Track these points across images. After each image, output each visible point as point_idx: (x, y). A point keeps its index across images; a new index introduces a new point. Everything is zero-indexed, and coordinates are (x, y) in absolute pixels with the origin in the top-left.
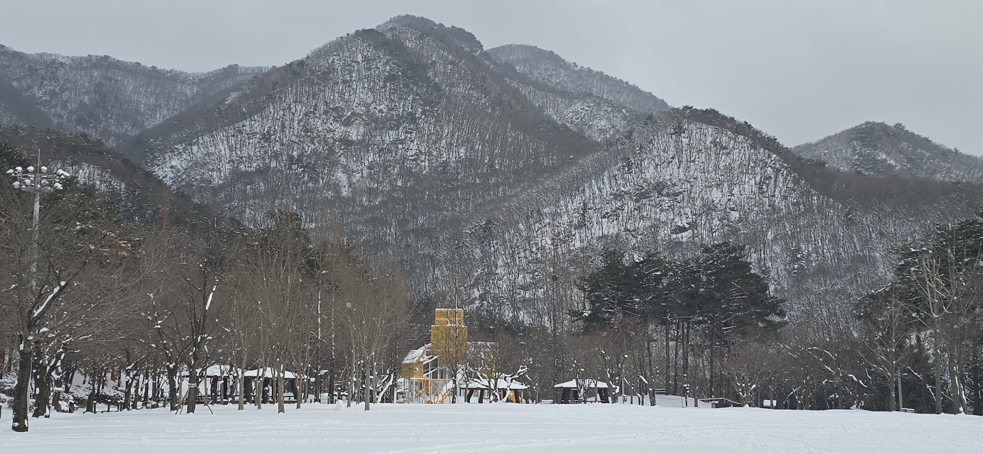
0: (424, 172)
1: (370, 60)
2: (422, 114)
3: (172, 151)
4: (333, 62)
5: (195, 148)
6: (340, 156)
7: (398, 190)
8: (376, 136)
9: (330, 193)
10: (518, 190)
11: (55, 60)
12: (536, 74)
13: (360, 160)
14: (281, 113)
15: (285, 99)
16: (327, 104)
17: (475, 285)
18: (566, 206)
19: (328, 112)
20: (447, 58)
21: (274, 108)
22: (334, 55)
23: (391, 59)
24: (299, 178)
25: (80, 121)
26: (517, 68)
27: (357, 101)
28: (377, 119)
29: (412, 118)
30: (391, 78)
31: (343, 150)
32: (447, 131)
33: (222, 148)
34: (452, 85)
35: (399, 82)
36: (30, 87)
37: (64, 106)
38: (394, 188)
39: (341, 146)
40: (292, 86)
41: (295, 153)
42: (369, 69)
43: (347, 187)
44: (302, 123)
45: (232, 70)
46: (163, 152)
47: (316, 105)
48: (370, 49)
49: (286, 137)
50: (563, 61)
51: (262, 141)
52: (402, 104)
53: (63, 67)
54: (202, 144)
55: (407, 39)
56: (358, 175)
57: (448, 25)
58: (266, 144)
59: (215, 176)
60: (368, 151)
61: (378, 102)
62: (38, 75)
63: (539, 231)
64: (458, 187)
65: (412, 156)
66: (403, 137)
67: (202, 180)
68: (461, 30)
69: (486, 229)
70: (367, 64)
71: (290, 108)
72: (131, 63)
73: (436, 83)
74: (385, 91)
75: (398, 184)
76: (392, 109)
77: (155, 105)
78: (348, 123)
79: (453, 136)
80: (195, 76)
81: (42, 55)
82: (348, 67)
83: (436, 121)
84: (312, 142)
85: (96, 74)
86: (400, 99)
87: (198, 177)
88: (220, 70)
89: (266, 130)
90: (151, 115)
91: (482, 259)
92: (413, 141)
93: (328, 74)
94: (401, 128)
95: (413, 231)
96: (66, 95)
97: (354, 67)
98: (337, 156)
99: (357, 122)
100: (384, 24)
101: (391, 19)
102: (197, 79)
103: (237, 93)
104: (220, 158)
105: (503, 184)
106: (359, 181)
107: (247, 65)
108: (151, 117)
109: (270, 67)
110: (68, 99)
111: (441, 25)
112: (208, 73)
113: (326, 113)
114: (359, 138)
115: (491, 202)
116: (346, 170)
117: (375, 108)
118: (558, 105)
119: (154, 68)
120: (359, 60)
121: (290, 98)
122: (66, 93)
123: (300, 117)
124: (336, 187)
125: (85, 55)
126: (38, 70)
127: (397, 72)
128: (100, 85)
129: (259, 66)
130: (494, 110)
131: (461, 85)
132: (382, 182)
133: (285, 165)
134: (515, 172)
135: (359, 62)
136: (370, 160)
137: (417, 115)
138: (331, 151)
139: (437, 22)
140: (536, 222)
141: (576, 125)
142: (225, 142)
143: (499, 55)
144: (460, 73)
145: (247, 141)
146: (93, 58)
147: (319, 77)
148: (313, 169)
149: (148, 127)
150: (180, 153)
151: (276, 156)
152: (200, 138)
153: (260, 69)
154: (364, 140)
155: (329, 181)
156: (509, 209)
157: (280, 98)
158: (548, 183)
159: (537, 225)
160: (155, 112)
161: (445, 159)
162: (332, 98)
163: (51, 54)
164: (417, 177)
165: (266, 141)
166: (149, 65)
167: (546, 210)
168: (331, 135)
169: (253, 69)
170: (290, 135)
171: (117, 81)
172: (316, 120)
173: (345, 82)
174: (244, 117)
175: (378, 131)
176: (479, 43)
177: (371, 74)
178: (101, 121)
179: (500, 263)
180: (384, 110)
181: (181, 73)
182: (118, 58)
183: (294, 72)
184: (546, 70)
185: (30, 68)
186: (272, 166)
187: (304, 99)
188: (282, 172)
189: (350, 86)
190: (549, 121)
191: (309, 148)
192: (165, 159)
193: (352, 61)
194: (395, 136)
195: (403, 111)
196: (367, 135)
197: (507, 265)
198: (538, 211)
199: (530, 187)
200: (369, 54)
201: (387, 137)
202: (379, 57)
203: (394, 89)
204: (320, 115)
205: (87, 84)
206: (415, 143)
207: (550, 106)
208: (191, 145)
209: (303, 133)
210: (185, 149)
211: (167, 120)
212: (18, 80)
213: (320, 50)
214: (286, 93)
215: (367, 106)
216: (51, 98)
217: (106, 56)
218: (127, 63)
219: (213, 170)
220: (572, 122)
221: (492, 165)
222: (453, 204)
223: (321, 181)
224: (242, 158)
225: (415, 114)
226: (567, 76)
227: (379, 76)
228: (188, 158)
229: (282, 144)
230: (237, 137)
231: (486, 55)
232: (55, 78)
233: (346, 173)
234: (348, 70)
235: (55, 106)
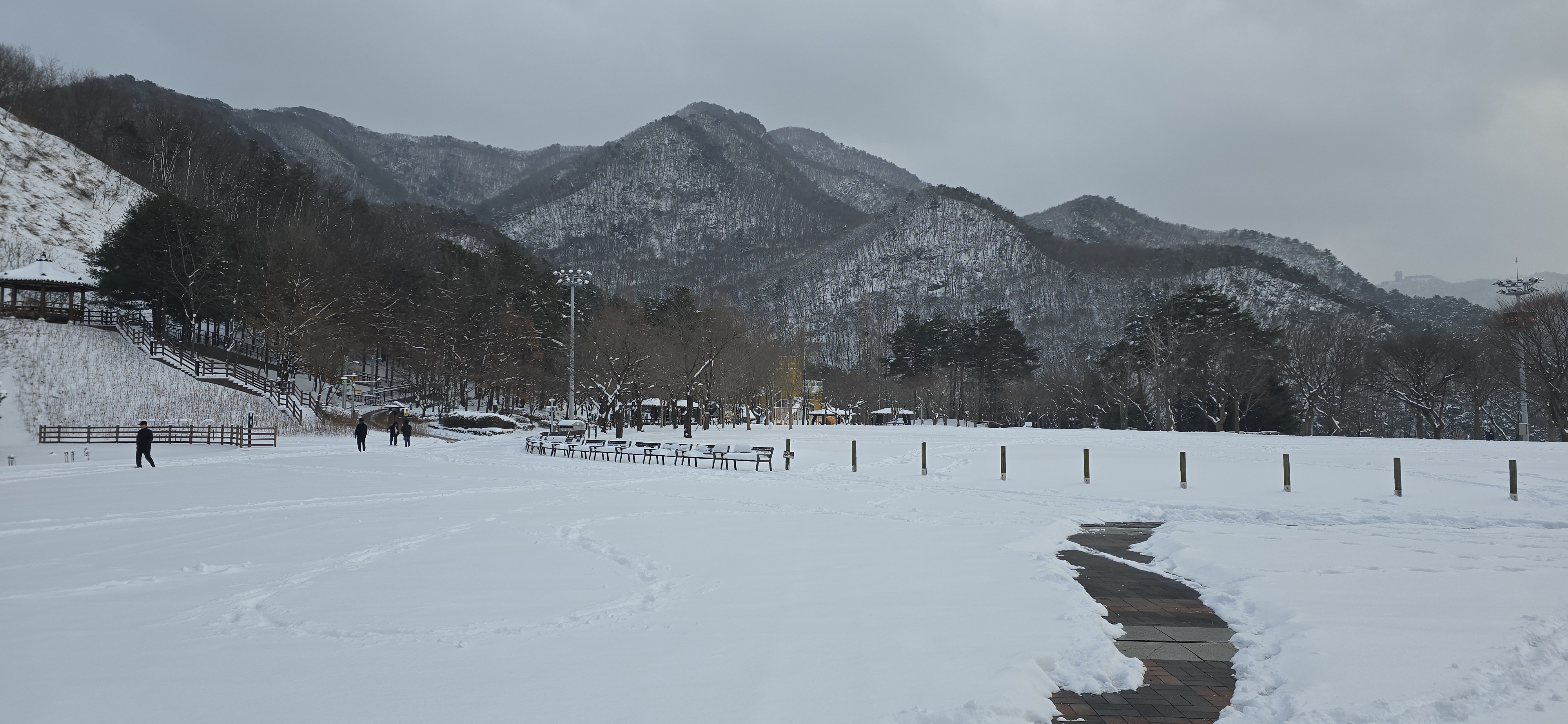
0: (723, 238)
1: (675, 143)
2: (719, 189)
3: (515, 220)
4: (644, 144)
5: (533, 217)
6: (653, 224)
7: (702, 254)
8: (682, 208)
9: (646, 255)
10: (803, 254)
11: (405, 139)
12: (810, 153)
13: (669, 228)
14: (603, 187)
15: (606, 176)
16: (641, 180)
17: (771, 331)
18: (843, 269)
19: (642, 187)
20: (738, 141)
21: (597, 183)
22: (645, 138)
23: (693, 142)
24: (620, 243)
25: (431, 192)
26: (794, 147)
27: (665, 178)
28: (682, 193)
29: (712, 193)
30: (693, 158)
31: (655, 219)
32: (740, 203)
33: (556, 217)
34: (742, 164)
35: (699, 162)
36: (386, 163)
37: (416, 179)
38: (699, 253)
39: (653, 216)
40: (611, 165)
41: (616, 222)
42: (675, 151)
43: (659, 250)
44: (621, 197)
45: (555, 149)
46: (506, 220)
47: (632, 181)
48: (674, 133)
49: (608, 208)
50: (832, 141)
51: (589, 212)
52: (702, 180)
53: (414, 146)
54: (539, 214)
55: (704, 124)
56: (668, 240)
57: (736, 111)
58: (592, 214)
59: (551, 241)
60: (676, 221)
61: (682, 178)
62: (393, 152)
63: (821, 289)
64: (751, 252)
65: (712, 225)
66: (704, 209)
67: (541, 244)
68: (748, 116)
69: (779, 287)
70: (673, 146)
71: (611, 184)
72: (470, 142)
73: (730, 163)
74: (688, 169)
75: (701, 249)
76: (694, 185)
77: (491, 179)
78: (658, 196)
79: (745, 207)
80: (523, 153)
81: (395, 135)
82: (657, 149)
83: (731, 195)
84: (630, 213)
85: (441, 151)
86: (701, 176)
87: (537, 242)
88: (545, 148)
89: (592, 202)
90: (489, 187)
91: (775, 311)
92: (713, 212)
93: (642, 153)
94: (702, 201)
95: (716, 288)
96: (417, 170)
97: (662, 149)
98: (650, 224)
99: (666, 195)
100: (682, 110)
101: (688, 105)
102: (525, 156)
103: (565, 170)
104: (555, 226)
105: (788, 249)
106: (669, 246)
107: (567, 145)
108: (489, 189)
109: (587, 146)
110: (419, 173)
111: (731, 111)
112: (535, 151)
113: (640, 188)
114: (668, 209)
115: (779, 265)
116: (659, 237)
117: (680, 184)
118: (829, 181)
119: (489, 146)
120: (666, 143)
121: (610, 175)
122: (418, 168)
123: (619, 192)
124: (651, 251)
125: (431, 135)
126: (393, 148)
127: (698, 153)
128: (446, 161)
129: (578, 145)
130: (778, 186)
131: (751, 164)
132: (688, 247)
133: (608, 232)
134: (799, 239)
135: (666, 145)
136: (678, 228)
137: (715, 190)
138: (645, 220)
139: (727, 109)
140: (819, 281)
141: (844, 198)
142: (558, 212)
143: (778, 136)
144: (749, 154)
145: (576, 211)
146: (438, 138)
147: (633, 158)
148: (632, 235)
149: (488, 198)
150: (521, 221)
151: (601, 224)
152: (537, 208)
153: (578, 148)
154: (672, 211)
155: (645, 246)
156: (796, 271)
157: (602, 175)
158: (828, 249)
159: (819, 283)
160: (492, 185)
161: (739, 227)
162: (644, 175)
163: (403, 134)
164: (717, 242)
165: (591, 212)
166: (486, 145)
167: (826, 271)
168: (645, 207)
169: (572, 148)
170: (611, 207)
171: (459, 158)
172: (632, 194)
173: (654, 161)
174: (572, 191)
175: (683, 204)
176: (763, 126)
177: (676, 155)
178: (448, 192)
179: (790, 314)
180: (688, 185)
181: (512, 151)
182: (458, 138)
183: (613, 154)
184: (818, 150)
185: (386, 147)
186: (598, 233)
187: (621, 176)
188: (606, 237)
189: (658, 165)
190: (824, 195)
191: (627, 218)
192: (508, 226)
193: (660, 144)
194: (697, 208)
195: (703, 186)
196: (675, 206)
197: (796, 316)
198: (821, 272)
199: (813, 252)
200: (674, 137)
201: (691, 209)
202: (682, 140)
203: (695, 168)
204: (635, 190)
205: (434, 161)
206: (715, 213)
207: (823, 181)
208: (529, 214)
209: (622, 206)
210: (524, 218)
211: (503, 192)
212: (377, 156)
213: (633, 134)
214: (606, 171)
215: (674, 182)
216: (405, 173)
217: (448, 136)
218: (466, 142)
219: (549, 236)
220: (841, 195)
221: (778, 233)
222: (748, 265)
223: (638, 245)
224: (572, 225)
225: (714, 189)
226: (835, 154)
227: (682, 156)
228: (528, 225)
229: (605, 214)
230: (568, 208)
231: (769, 136)
232: (408, 156)
233: (658, 239)
234: (657, 151)
235: (409, 179)
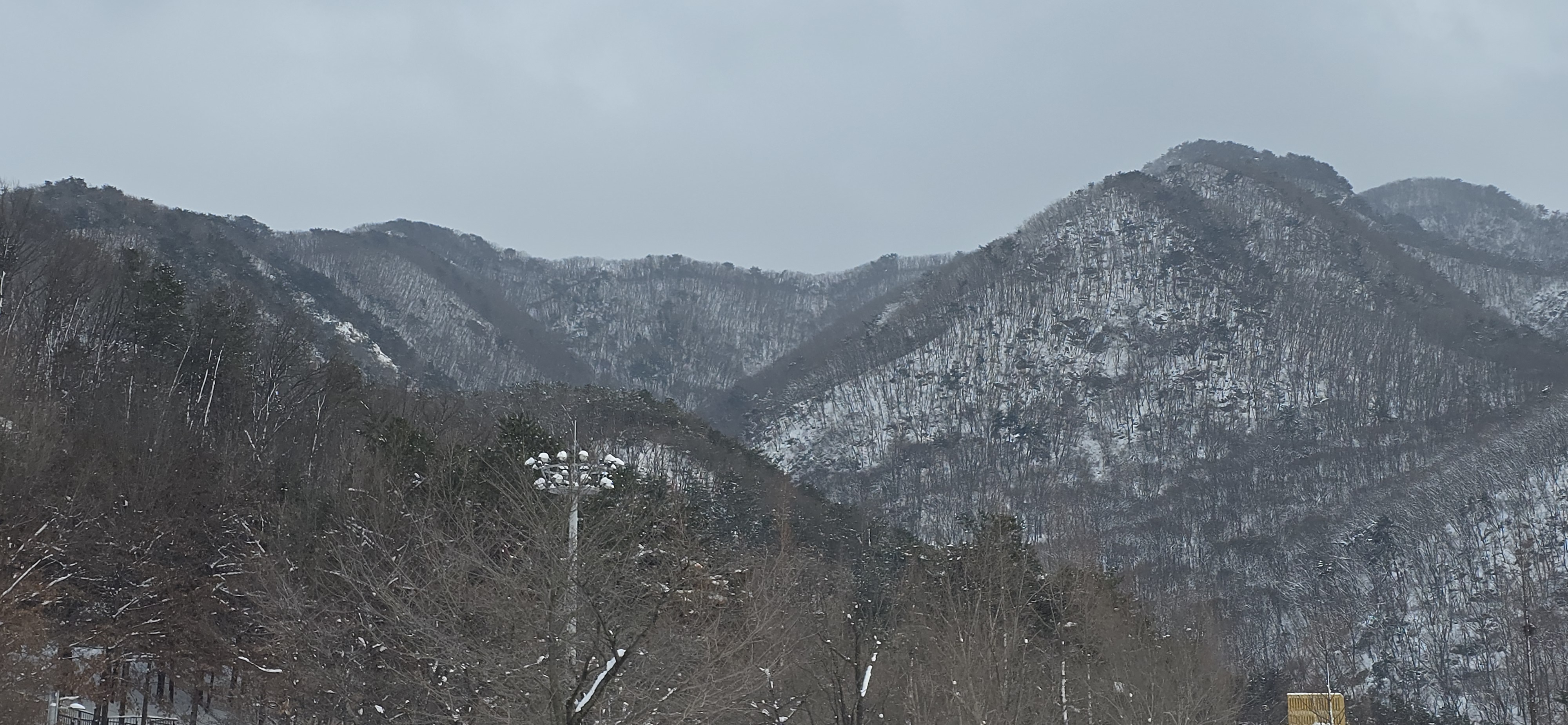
0: (1248, 431)
1: (1134, 228)
2: (1238, 320)
3: (790, 414)
4: (1066, 237)
5: (828, 406)
6: (1086, 408)
7: (1199, 467)
8: (1151, 368)
9: (1070, 476)
10: (1440, 457)
11: (594, 268)
12: (1462, 233)
13: (1123, 414)
14: (976, 334)
15: (982, 309)
16: (1058, 313)
17: (1364, 645)
18: (1542, 487)
19: (1060, 328)
20: (1281, 215)
21: (962, 327)
22: (1067, 225)
23: (1174, 225)
24: (1012, 453)
25: (638, 370)
26: (1424, 223)
27: (1112, 305)
28: (1153, 334)
29: (1219, 330)
30: (1176, 258)
31: (1091, 395)
32: (1288, 350)
33: (875, 403)
34: (1294, 264)
35: (1190, 265)
36: (555, 317)
37: (611, 346)
38: (1192, 464)
39: (1087, 389)
40: (992, 286)
41: (1003, 407)
42: (1133, 245)
43: (1101, 464)
44: (1014, 352)
45: (888, 264)
46: (775, 415)
47: (1038, 316)
48: (1132, 208)
49: (985, 377)
50: (1517, 203)
51: (944, 388)
52: (1198, 305)
53: (608, 280)
54: (840, 398)
55: (1202, 184)
56: (1121, 441)
57: (1280, 152)
58: (951, 393)
59: (865, 454)
60: (1138, 397)
61: (1152, 303)
62: (569, 295)
63: (1489, 538)
64: (1317, 458)
65: (1223, 402)
66: (1204, 366)
67: (843, 462)
68: (1307, 160)
69: (1379, 535)
70: (1129, 236)
71: (991, 326)
72: (717, 264)
73: (1262, 263)
74: (1165, 283)
75: (1200, 456)
76: (1179, 317)
77: (758, 334)
78: (1098, 346)
79: (1301, 358)
80: (824, 278)
81: (573, 262)
82: (1093, 245)
83: (1267, 332)
84: (1035, 386)
85: (660, 287)
86: (1195, 296)
87: (836, 458)
88: (866, 266)
89: (950, 367)
90: (752, 352)
91: (1374, 596)
92: (1223, 374)
93: (1057, 259)
94: (1199, 351)
95: (1233, 543)
96: (613, 327)
97: (1105, 243)
98: (1080, 407)
99: (1115, 343)
100: (1157, 161)
101: (1171, 150)
102: (827, 286)
103: (897, 304)
104: (872, 422)
105: (1408, 447)
106: (1123, 453)
107: (911, 254)
108: (753, 356)
109: (953, 253)
110: (616, 333)
111: (1267, 153)
112: (846, 274)
113: (1056, 330)
114: (1120, 373)
115: (1384, 483)
116: (1099, 433)
117: (1148, 316)
118: (1511, 289)
119: (755, 270)
120: (1113, 230)
121: (991, 307)
122: (614, 323)
123: (1010, 341)
124: (1082, 466)
125: (641, 256)
126: (568, 287)
127: (1186, 247)
128: (668, 304)
129: (934, 254)
130: (1380, 306)
131: (1312, 263)
132: (1169, 452)
133: (987, 429)
134: (1433, 423)
135: (1112, 234)
136: (1142, 413)
137: (1229, 325)
138: (1069, 399)
139: (1259, 149)
140: (1482, 520)
141: (1551, 327)
142: (880, 393)
143: (1385, 201)
144: (1308, 241)
145: (917, 388)
146: (656, 260)
147: (1041, 267)
148: (1038, 433)
149: (749, 374)
150: (804, 416)
151: (970, 413)
152: (836, 387)
153: (935, 259)
154: (1129, 376)
155: (1068, 455)
156: (1423, 497)
157: (972, 308)
158: (1502, 442)
159: (1484, 525)
160: (758, 346)
161: (1287, 404)
162: (1066, 303)
163: (588, 259)
164: (1236, 442)
165: (950, 388)
166: (747, 267)
167: (1501, 496)
168: (1068, 370)
169: (923, 260)
170: (993, 375)
171: (694, 298)
172: (1039, 343)
173: (1088, 271)
174: (910, 346)
175: (1155, 358)
176: (1343, 181)
177: (1137, 254)
178: (671, 368)
179: (1412, 602)
180: (1164, 318)
181: (801, 276)
182: (694, 258)
183: (996, 261)
184: (1482, 224)
185: (555, 286)
186: (963, 431)
187: (1016, 308)
188: (981, 441)
189: (1098, 279)
190: (1495, 321)
191: (1029, 397)
192: (779, 427)
193: (1101, 233)
194: (1188, 366)
195: (1201, 318)
196: (1135, 366)
197: (1425, 605)
198: (1484, 498)
199: (1464, 450)
200: (1132, 217)
201: (1174, 369)
202: (1151, 221)
203: (1181, 279)
204: (1046, 335)
205: (646, 306)
206: (1228, 376)
207: (1495, 292)
208: (820, 400)
209: (1016, 370)
210: (810, 410)
211: (779, 359)
212: (538, 306)
213: (1040, 217)
214: (982, 300)
215: (1132, 312)
216: (590, 334)
217: (675, 256)
218: (710, 265)
219: (860, 444)
220: (1543, 322)
221: (1382, 412)
222: (1309, 489)
223: (1053, 455)
224: (909, 419)
225: (1225, 322)
226: (1525, 231)
227: (1152, 256)
228: (818, 424)
229: (980, 392)
230: (900, 382)
231: (1360, 202)
232: (595, 300)
233: (1099, 439)
234: (1095, 249)
235: (597, 346)
